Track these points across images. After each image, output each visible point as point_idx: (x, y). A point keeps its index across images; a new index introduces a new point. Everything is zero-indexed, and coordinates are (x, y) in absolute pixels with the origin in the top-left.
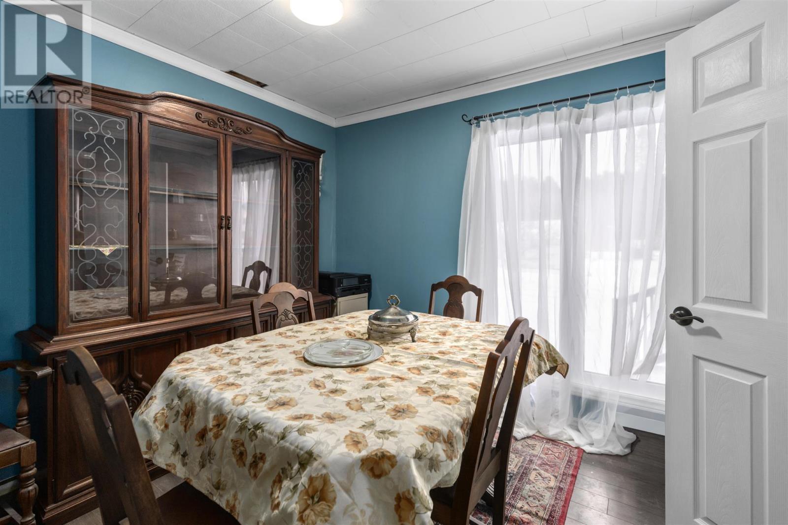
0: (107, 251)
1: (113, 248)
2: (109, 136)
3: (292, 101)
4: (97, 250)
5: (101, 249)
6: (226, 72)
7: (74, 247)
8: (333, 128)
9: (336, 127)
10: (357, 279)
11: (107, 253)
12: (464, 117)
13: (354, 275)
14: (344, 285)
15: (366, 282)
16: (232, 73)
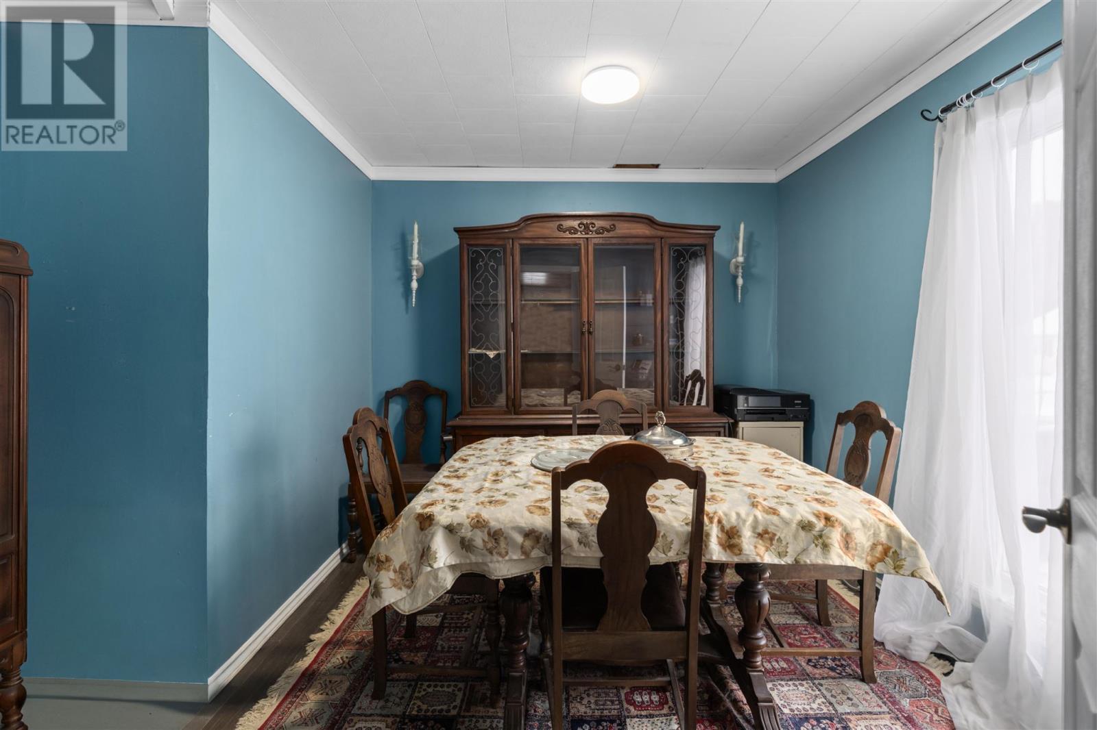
0: (491, 354)
1: (496, 352)
2: (492, 263)
3: (701, 170)
4: (486, 354)
5: (488, 353)
6: (614, 167)
7: (473, 351)
8: (773, 184)
9: (777, 181)
10: (778, 399)
11: (492, 356)
12: (926, 114)
13: (774, 393)
14: (750, 405)
15: (797, 404)
16: (618, 166)
